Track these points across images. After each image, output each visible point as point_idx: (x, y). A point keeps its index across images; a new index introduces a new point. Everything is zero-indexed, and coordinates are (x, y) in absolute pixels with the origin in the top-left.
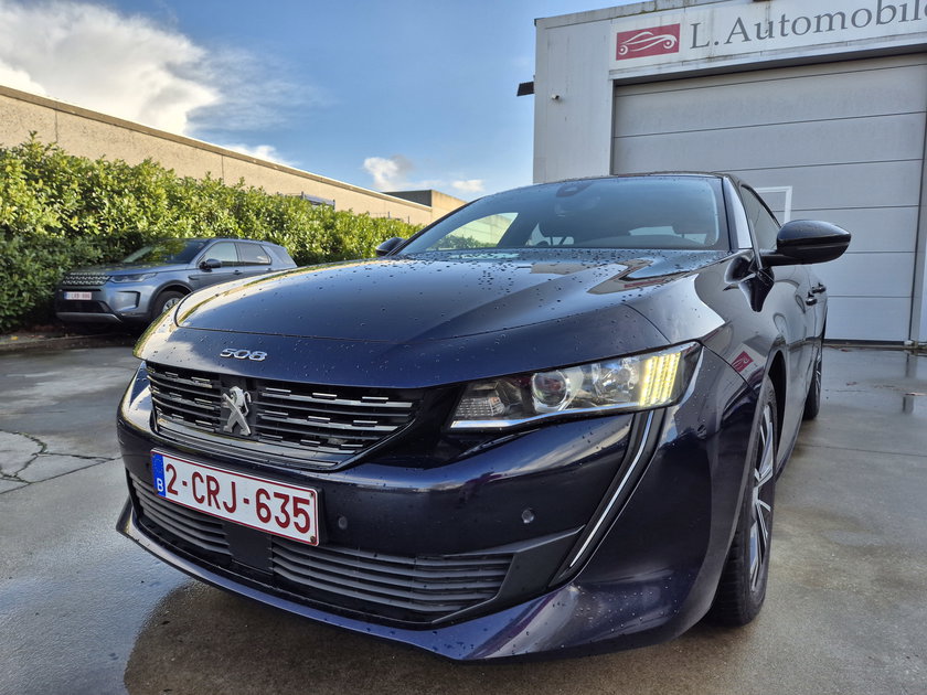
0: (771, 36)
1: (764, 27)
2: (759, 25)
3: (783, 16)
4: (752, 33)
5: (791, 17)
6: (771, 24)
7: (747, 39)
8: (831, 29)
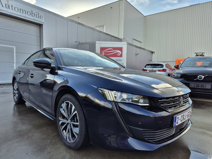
0: (9, 8)
1: (7, 6)
2: (6, 4)
3: (12, 5)
4: (4, 6)
5: (14, 6)
6: (9, 5)
7: (3, 6)
8: (23, 13)
